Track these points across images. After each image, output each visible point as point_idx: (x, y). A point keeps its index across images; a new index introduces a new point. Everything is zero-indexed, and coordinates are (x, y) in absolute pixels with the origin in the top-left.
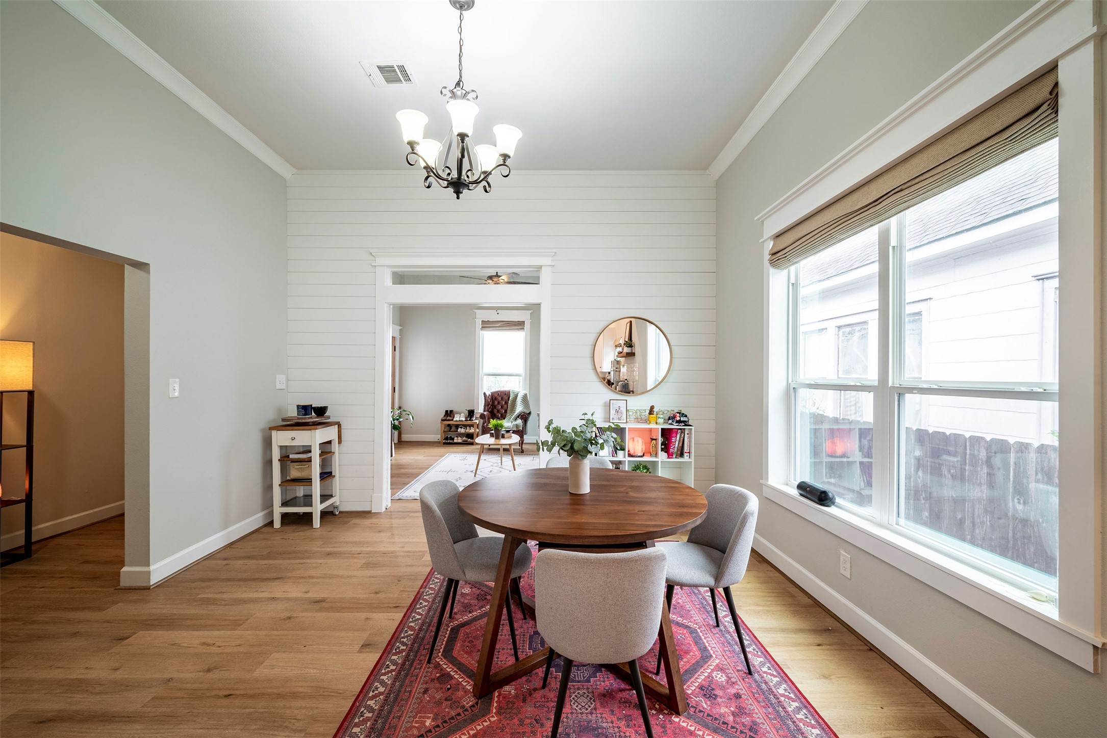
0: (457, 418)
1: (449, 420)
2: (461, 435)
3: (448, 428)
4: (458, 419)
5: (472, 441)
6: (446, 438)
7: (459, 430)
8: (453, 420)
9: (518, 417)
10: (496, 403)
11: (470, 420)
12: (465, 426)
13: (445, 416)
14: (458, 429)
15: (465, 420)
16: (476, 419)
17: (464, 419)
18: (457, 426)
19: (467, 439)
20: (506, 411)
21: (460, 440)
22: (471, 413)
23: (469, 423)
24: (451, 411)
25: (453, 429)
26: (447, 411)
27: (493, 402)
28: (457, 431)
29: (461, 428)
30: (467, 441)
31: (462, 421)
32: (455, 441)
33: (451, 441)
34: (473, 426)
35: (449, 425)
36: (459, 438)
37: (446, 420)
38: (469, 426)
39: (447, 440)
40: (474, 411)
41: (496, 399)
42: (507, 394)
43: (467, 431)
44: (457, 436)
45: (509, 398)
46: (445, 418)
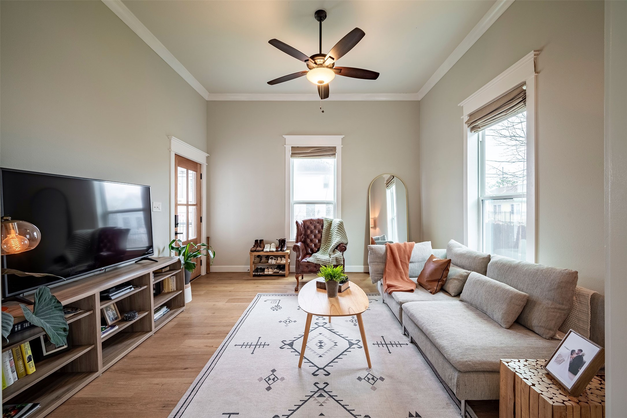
0: (267, 248)
1: (259, 251)
2: (271, 266)
3: (258, 260)
4: (268, 250)
5: (283, 272)
6: (257, 270)
7: (270, 261)
8: (263, 251)
9: (337, 248)
10: (309, 232)
11: (281, 250)
12: (276, 257)
13: (254, 246)
14: (268, 260)
15: (276, 251)
16: (287, 249)
17: (274, 250)
18: (268, 257)
19: (278, 271)
20: (320, 241)
21: (270, 272)
22: (282, 243)
23: (280, 253)
24: (261, 241)
25: (264, 260)
26: (256, 241)
27: (306, 231)
28: (268, 263)
29: (272, 258)
30: (278, 273)
31: (273, 252)
32: (266, 273)
33: (261, 274)
34: (284, 256)
35: (259, 256)
36: (270, 270)
37: (255, 251)
38: (281, 257)
39: (257, 272)
40: (285, 241)
41: (308, 228)
42: (320, 222)
43: (278, 262)
44: (268, 268)
45: (322, 227)
46: (254, 249)
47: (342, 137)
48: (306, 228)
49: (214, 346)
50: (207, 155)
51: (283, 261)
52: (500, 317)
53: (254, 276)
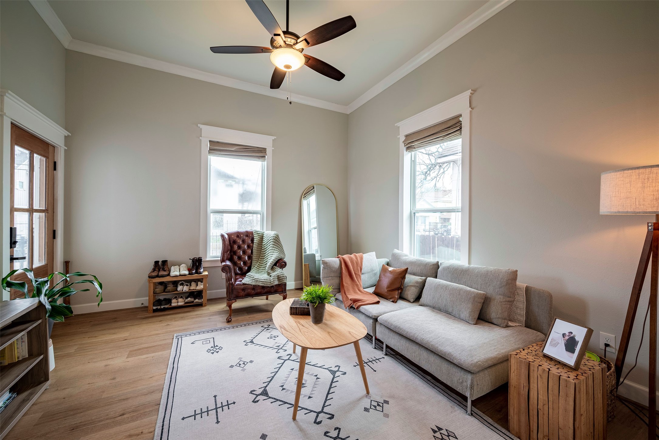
0: (175, 272)
1: (163, 276)
2: (182, 295)
3: (160, 288)
4: (177, 273)
5: (200, 301)
6: (158, 302)
7: (180, 288)
8: (169, 275)
9: (275, 264)
10: (236, 247)
11: (197, 272)
12: (189, 282)
13: (154, 270)
14: (177, 287)
15: (189, 274)
16: (204, 271)
17: (187, 272)
18: (175, 283)
19: (192, 300)
20: (250, 257)
21: (181, 302)
22: (197, 263)
23: (196, 276)
24: (165, 262)
25: (170, 287)
26: (157, 263)
27: (232, 247)
28: (177, 290)
29: (182, 284)
30: (193, 302)
31: (185, 275)
32: (173, 305)
33: (166, 306)
34: (201, 280)
35: (161, 283)
36: (180, 300)
37: (158, 276)
38: (195, 282)
39: (161, 305)
40: (201, 260)
41: (235, 242)
42: (249, 235)
43: (192, 288)
44: (176, 297)
45: (252, 241)
46: (155, 274)
47: (273, 138)
48: (232, 242)
49: (145, 431)
50: (67, 133)
51: (200, 286)
52: (468, 315)
53: (155, 311)
